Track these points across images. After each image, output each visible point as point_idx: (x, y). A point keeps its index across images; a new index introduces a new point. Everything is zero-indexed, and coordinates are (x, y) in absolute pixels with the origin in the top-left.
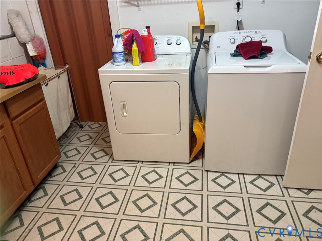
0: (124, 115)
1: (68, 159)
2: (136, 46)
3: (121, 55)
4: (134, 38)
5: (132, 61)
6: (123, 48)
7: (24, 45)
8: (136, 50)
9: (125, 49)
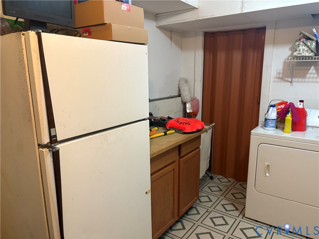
0: (266, 175)
1: (201, 204)
2: (291, 116)
3: (273, 122)
4: (290, 109)
5: (283, 129)
6: (276, 116)
7: (184, 104)
8: (290, 119)
9: (278, 117)
